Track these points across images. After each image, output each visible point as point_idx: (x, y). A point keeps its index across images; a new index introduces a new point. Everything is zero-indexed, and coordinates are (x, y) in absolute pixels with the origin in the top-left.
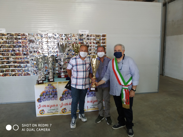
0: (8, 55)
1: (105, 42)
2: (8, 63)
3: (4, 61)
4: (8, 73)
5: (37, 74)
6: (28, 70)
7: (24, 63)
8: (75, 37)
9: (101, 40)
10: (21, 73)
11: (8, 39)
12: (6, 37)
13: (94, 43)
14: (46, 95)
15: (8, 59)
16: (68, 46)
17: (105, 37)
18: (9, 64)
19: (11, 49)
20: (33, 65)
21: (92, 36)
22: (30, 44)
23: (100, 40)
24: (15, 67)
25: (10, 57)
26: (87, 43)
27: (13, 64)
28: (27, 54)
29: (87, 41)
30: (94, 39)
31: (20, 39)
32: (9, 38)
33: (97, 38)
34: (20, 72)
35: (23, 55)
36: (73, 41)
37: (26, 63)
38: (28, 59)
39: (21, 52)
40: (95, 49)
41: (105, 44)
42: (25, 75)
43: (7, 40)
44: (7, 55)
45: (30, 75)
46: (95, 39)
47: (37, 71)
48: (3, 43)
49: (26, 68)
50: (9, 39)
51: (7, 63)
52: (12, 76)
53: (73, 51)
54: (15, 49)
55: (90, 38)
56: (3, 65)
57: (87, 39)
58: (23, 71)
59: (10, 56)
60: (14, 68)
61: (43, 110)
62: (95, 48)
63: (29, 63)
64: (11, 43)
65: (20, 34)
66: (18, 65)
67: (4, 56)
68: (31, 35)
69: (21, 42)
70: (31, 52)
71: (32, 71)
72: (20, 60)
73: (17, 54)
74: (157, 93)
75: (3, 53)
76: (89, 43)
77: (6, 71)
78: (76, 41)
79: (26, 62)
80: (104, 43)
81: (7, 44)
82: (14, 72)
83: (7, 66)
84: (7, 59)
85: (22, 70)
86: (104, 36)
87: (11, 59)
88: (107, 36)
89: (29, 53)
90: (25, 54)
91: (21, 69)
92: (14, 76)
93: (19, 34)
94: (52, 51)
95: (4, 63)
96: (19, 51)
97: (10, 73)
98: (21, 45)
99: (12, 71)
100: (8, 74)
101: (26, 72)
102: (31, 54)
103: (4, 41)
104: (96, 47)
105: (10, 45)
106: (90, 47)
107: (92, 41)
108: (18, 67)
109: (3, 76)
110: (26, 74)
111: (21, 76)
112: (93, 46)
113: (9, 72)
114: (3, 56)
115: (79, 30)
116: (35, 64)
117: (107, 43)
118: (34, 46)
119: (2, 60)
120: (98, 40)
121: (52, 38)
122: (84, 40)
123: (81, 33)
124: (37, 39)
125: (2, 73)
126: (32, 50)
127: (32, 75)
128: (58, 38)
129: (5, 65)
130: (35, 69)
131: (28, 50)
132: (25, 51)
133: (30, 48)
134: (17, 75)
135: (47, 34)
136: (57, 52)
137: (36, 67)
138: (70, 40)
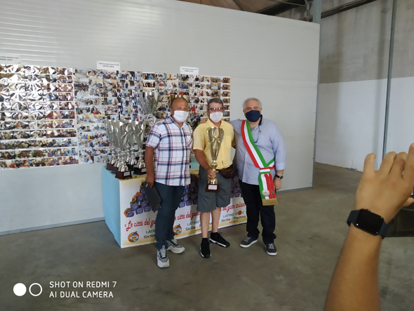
0: (27, 118)
1: (228, 93)
2: (27, 135)
3: (16, 132)
5: (93, 160)
6: (73, 152)
7: (63, 136)
8: (173, 81)
9: (221, 89)
10: (56, 158)
13: (208, 94)
15: (26, 126)
17: (227, 82)
18: (29, 138)
20: (84, 140)
21: (205, 79)
22: (78, 93)
23: (219, 89)
24: (43, 145)
25: (32, 122)
26: (195, 94)
27: (38, 139)
29: (196, 91)
30: (207, 86)
32: (29, 77)
33: (214, 83)
34: (54, 157)
35: (63, 118)
36: (170, 88)
37: (68, 135)
38: (73, 126)
39: (57, 111)
41: (227, 98)
42: (65, 163)
44: (22, 118)
45: (77, 163)
46: (209, 87)
47: (93, 153)
49: (70, 148)
51: (22, 137)
52: (34, 167)
55: (201, 83)
56: (13, 140)
57: (196, 86)
58: (62, 154)
59: (30, 119)
60: (41, 149)
61: (136, 233)
63: (74, 136)
66: (50, 140)
67: (17, 120)
68: (81, 72)
69: (58, 87)
70: (81, 112)
71: (83, 153)
72: (54, 130)
74: (312, 188)
76: (198, 94)
77: (21, 155)
78: (175, 89)
79: (69, 133)
80: (226, 95)
82: (40, 156)
83: (23, 144)
84: (23, 127)
85: (59, 152)
86: (226, 80)
87: (34, 128)
88: (231, 81)
89: (75, 112)
90: (66, 117)
91: (58, 150)
92: (41, 167)
95: (17, 136)
96: (53, 108)
97: (30, 158)
99: (37, 154)
100: (25, 161)
101: (67, 157)
102: (81, 116)
103: (17, 84)
106: (201, 102)
107: (205, 90)
108: (51, 145)
109: (12, 166)
110: (69, 161)
111: (55, 166)
112: (206, 100)
113: (28, 156)
115: (181, 67)
116: (89, 137)
117: (230, 94)
118: (87, 98)
119: (10, 128)
120: (215, 88)
121: (127, 81)
122: (191, 88)
123: (184, 73)
124: (93, 82)
125: (10, 160)
126: (82, 106)
127: (81, 162)
128: (138, 81)
129: (18, 142)
130: (90, 149)
131: (73, 107)
132: (66, 107)
133: (78, 102)
134: (46, 163)
135: (118, 72)
136: (137, 112)
137: (92, 145)
138: (163, 87)
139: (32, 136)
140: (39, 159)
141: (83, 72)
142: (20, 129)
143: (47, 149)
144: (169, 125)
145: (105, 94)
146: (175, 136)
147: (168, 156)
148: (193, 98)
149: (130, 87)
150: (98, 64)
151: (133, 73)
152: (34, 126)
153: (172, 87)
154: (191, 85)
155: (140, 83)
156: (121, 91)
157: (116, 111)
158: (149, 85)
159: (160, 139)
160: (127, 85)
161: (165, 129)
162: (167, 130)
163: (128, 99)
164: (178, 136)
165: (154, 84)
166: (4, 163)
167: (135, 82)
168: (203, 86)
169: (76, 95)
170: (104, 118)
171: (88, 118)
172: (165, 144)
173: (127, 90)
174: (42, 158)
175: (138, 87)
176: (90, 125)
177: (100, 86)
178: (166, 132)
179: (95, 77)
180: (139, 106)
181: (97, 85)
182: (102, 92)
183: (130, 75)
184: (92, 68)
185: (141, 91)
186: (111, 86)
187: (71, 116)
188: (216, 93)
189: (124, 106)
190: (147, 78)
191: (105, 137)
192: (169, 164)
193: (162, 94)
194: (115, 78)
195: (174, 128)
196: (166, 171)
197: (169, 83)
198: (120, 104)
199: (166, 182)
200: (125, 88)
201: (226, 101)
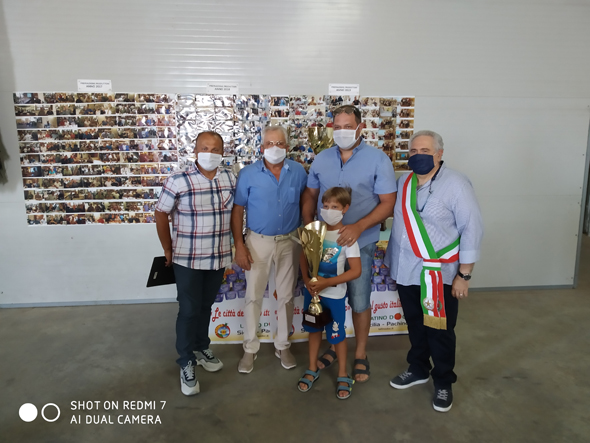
0: (118, 160)
1: (409, 121)
2: (118, 182)
3: (106, 179)
4: (117, 212)
8: (317, 107)
9: (398, 117)
11: (118, 111)
12: (114, 104)
13: (374, 125)
14: (234, 282)
15: (117, 170)
16: (293, 134)
17: (409, 105)
18: (120, 185)
19: (127, 140)
21: (370, 101)
22: (181, 127)
23: (394, 116)
24: (137, 196)
25: (124, 166)
27: (131, 187)
28: (173, 158)
30: (374, 111)
31: (151, 111)
32: (120, 107)
33: (386, 108)
34: (150, 211)
35: (162, 161)
36: (311, 118)
39: (156, 152)
40: (376, 144)
43: (117, 115)
44: (113, 160)
46: (377, 114)
48: (104, 124)
50: (122, 113)
51: (113, 185)
52: (126, 223)
53: (310, 151)
54: (137, 141)
55: (364, 108)
56: (103, 188)
59: (122, 162)
60: (134, 200)
61: (225, 326)
62: (376, 140)
64: (126, 124)
65: (153, 95)
66: (147, 189)
67: (107, 163)
68: (185, 98)
69: (156, 120)
70: (185, 153)
72: (152, 176)
73: (142, 158)
75: (103, 152)
77: (111, 207)
78: (319, 118)
80: (407, 126)
81: (116, 128)
82: (133, 209)
83: (114, 193)
84: (114, 172)
86: (407, 102)
87: (126, 173)
88: (416, 102)
89: (178, 154)
90: (166, 159)
92: (134, 223)
93: (151, 98)
94: (247, 149)
95: (107, 183)
96: (150, 147)
97: (122, 212)
98: (155, 128)
99: (130, 207)
100: (115, 215)
102: (184, 159)
103: (107, 117)
104: (380, 138)
105: (125, 130)
107: (369, 118)
108: (147, 196)
109: (101, 221)
111: (152, 223)
112: (370, 134)
113: (120, 210)
114: (103, 163)
115: (331, 85)
117: (415, 124)
119: (99, 173)
120: (387, 114)
121: (248, 109)
123: (334, 93)
125: (99, 214)
128: (264, 109)
129: (108, 190)
131: (175, 146)
132: (166, 147)
133: (182, 140)
134: (141, 219)
135: (235, 96)
138: (300, 117)
139: (124, 183)
140: (132, 214)
142: (110, 175)
143: (141, 200)
149: (252, 117)
150: (208, 87)
151: (256, 98)
152: (127, 171)
153: (315, 116)
155: (267, 111)
156: (240, 123)
157: (232, 152)
158: (279, 113)
160: (248, 114)
163: (249, 134)
165: (288, 113)
166: (92, 217)
167: (260, 110)
168: (365, 113)
169: (179, 129)
173: (247, 122)
174: (136, 212)
175: (263, 117)
183: (253, 101)
184: (199, 93)
185: (268, 122)
186: (226, 117)
188: (389, 123)
189: (243, 145)
190: (276, 104)
193: (299, 126)
194: (231, 106)
197: (311, 109)
198: (236, 142)
200: (245, 119)
201: (406, 135)
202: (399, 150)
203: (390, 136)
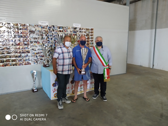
5: (37, 63)
6: (29, 60)
7: (25, 53)
8: (70, 30)
10: (22, 62)
13: (85, 35)
20: (33, 55)
21: (83, 29)
23: (89, 33)
24: (16, 57)
26: (79, 35)
27: (14, 54)
29: (80, 34)
30: (84, 32)
31: (21, 29)
33: (87, 31)
34: (20, 62)
35: (24, 45)
37: (27, 52)
38: (29, 49)
39: (22, 42)
41: (92, 37)
42: (26, 64)
44: (7, 45)
45: (31, 64)
46: (85, 32)
47: (37, 60)
49: (27, 58)
51: (7, 53)
52: (12, 66)
55: (82, 30)
56: (3, 55)
57: (80, 32)
58: (24, 61)
63: (29, 53)
65: (21, 24)
66: (19, 54)
69: (22, 32)
70: (32, 43)
71: (33, 60)
72: (21, 50)
73: (17, 44)
76: (81, 35)
77: (7, 61)
78: (71, 33)
79: (27, 51)
80: (92, 36)
82: (14, 61)
83: (7, 56)
85: (23, 60)
86: (92, 30)
88: (94, 30)
89: (30, 43)
90: (25, 45)
92: (15, 66)
95: (5, 53)
96: (20, 41)
98: (22, 35)
100: (8, 64)
101: (26, 62)
102: (32, 44)
107: (83, 33)
108: (20, 57)
109: (3, 66)
110: (27, 63)
111: (21, 66)
113: (10, 62)
114: (3, 46)
116: (35, 53)
117: (94, 35)
118: (35, 37)
121: (51, 30)
122: (78, 33)
123: (75, 26)
124: (37, 30)
125: (2, 63)
126: (32, 40)
127: (32, 64)
128: (56, 30)
129: (5, 55)
130: (36, 58)
131: (29, 40)
132: (26, 41)
133: (31, 38)
135: (47, 25)
136: (55, 42)
137: (37, 57)
138: (66, 32)
139: (11, 53)
140: (14, 63)
141: (33, 25)
142: (6, 50)
143: (18, 58)
144: (63, 48)
145: (42, 35)
146: (65, 53)
147: (62, 62)
148: (78, 37)
149: (52, 32)
150: (39, 22)
151: (54, 26)
152: (12, 49)
153: (70, 32)
154: (78, 31)
155: (57, 30)
156: (49, 33)
157: (47, 42)
158: (60, 31)
159: (59, 55)
160: (51, 31)
161: (61, 50)
162: (62, 50)
163: (52, 37)
164: (67, 53)
165: (63, 31)
167: (55, 30)
169: (30, 35)
170: (42, 45)
171: (35, 45)
172: (61, 56)
173: (51, 33)
174: (16, 62)
175: (56, 32)
176: (36, 48)
177: (40, 32)
178: (61, 51)
179: (38, 28)
180: (56, 40)
181: (39, 31)
182: (41, 34)
183: (53, 27)
184: (36, 24)
185: (57, 34)
186: (45, 32)
187: (28, 45)
188: (88, 35)
189: (50, 40)
190: (59, 28)
191: (42, 53)
192: (63, 65)
194: (46, 28)
195: (65, 50)
196: (62, 68)
197: (69, 30)
198: (48, 39)
199: (62, 73)
200: (50, 32)
201: (92, 38)
202: (90, 42)
203: (88, 38)
